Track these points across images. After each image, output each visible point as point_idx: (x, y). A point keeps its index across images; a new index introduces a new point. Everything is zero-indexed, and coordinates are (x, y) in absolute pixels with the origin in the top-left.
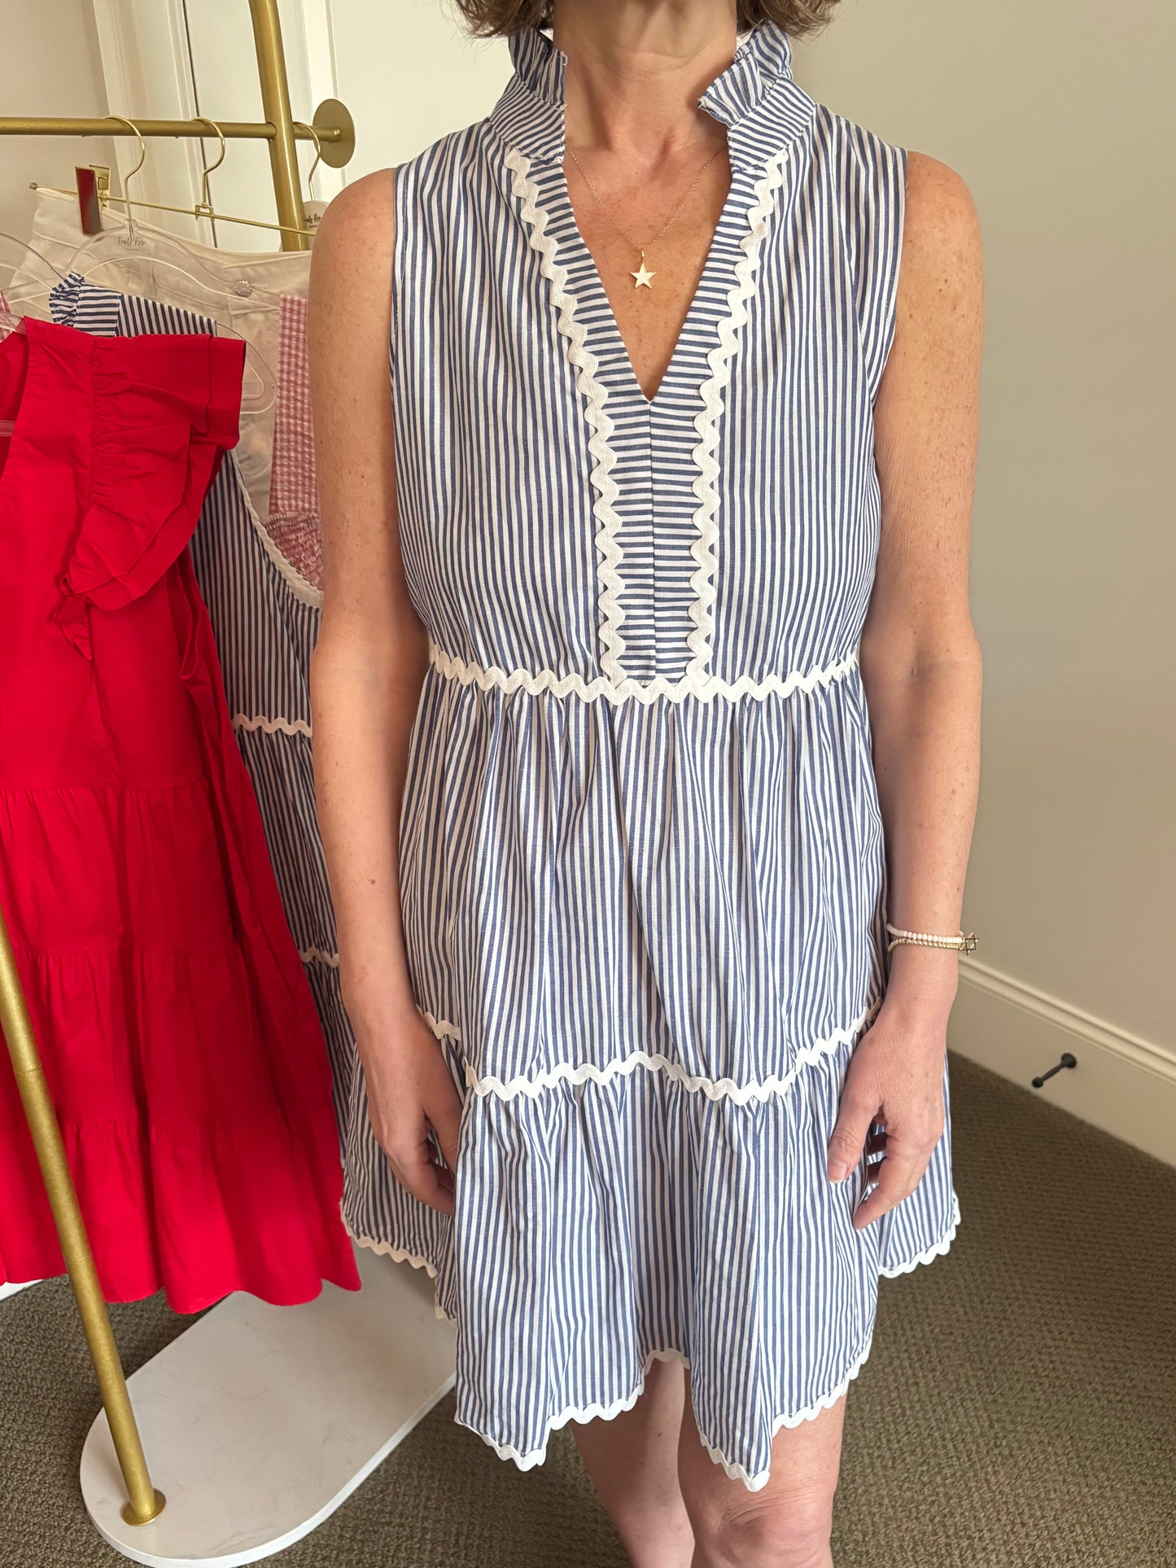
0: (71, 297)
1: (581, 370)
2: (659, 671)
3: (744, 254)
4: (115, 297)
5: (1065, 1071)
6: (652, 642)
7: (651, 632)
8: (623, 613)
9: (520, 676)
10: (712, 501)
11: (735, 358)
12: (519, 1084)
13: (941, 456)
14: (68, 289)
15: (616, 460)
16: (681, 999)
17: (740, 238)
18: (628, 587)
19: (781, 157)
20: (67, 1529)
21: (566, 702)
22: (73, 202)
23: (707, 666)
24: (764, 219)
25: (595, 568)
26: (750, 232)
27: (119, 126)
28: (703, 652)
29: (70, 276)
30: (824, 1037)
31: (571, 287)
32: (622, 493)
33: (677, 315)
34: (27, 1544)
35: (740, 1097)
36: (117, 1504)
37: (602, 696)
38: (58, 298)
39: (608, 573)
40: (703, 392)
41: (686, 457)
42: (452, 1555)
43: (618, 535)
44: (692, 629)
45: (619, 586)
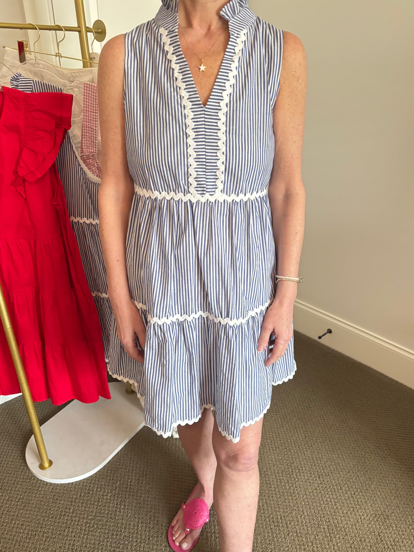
0: (17, 80)
1: (183, 97)
2: (207, 192)
3: (234, 61)
4: (31, 81)
5: (328, 334)
6: (205, 183)
7: (205, 179)
8: (196, 173)
9: (164, 194)
10: (223, 138)
11: (230, 94)
12: (164, 320)
13: (293, 128)
14: (16, 78)
15: (194, 125)
16: (214, 294)
17: (232, 56)
18: (197, 165)
19: (245, 31)
21: (178, 201)
22: (16, 52)
23: (222, 190)
24: (240, 50)
25: (187, 159)
26: (235, 54)
27: (31, 26)
28: (220, 186)
29: (17, 73)
30: (256, 308)
31: (180, 71)
32: (196, 135)
33: (213, 80)
34: (9, 476)
35: (231, 323)
37: (189, 200)
38: (13, 81)
39: (191, 161)
40: (221, 104)
41: (215, 124)
42: (142, 477)
43: (194, 149)
44: (217, 179)
45: (195, 165)
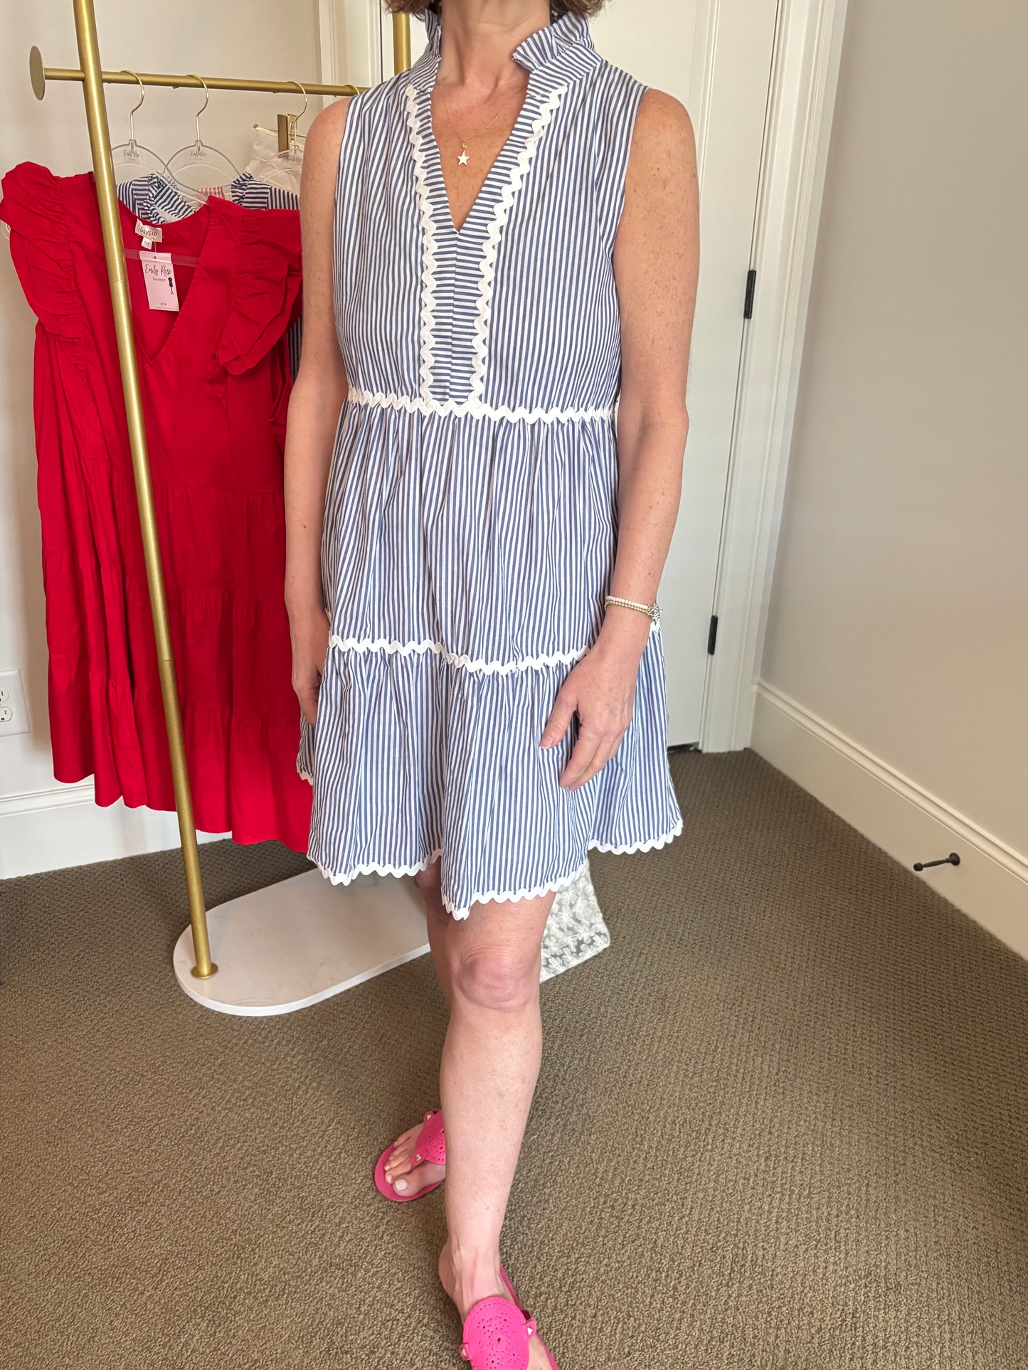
0: (243, 187)
1: (424, 213)
2: (451, 396)
3: (526, 148)
4: (267, 188)
6: (448, 378)
7: (449, 372)
8: (434, 359)
9: (380, 396)
10: (488, 293)
11: (511, 208)
12: (351, 642)
13: (656, 283)
14: (242, 183)
15: (436, 266)
17: (526, 138)
18: (437, 343)
19: (562, 90)
20: (160, 972)
21: (400, 412)
22: (275, 137)
23: (481, 396)
24: (543, 127)
25: (420, 329)
26: (532, 134)
27: (294, 87)
28: (479, 388)
29: (244, 174)
31: (425, 165)
32: (438, 286)
33: (480, 182)
36: (191, 965)
37: (418, 409)
38: (236, 187)
39: (426, 334)
40: (489, 228)
41: (476, 266)
43: (433, 311)
44: (473, 372)
45: (432, 342)
